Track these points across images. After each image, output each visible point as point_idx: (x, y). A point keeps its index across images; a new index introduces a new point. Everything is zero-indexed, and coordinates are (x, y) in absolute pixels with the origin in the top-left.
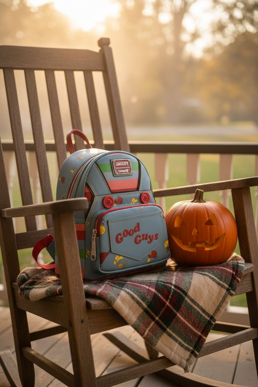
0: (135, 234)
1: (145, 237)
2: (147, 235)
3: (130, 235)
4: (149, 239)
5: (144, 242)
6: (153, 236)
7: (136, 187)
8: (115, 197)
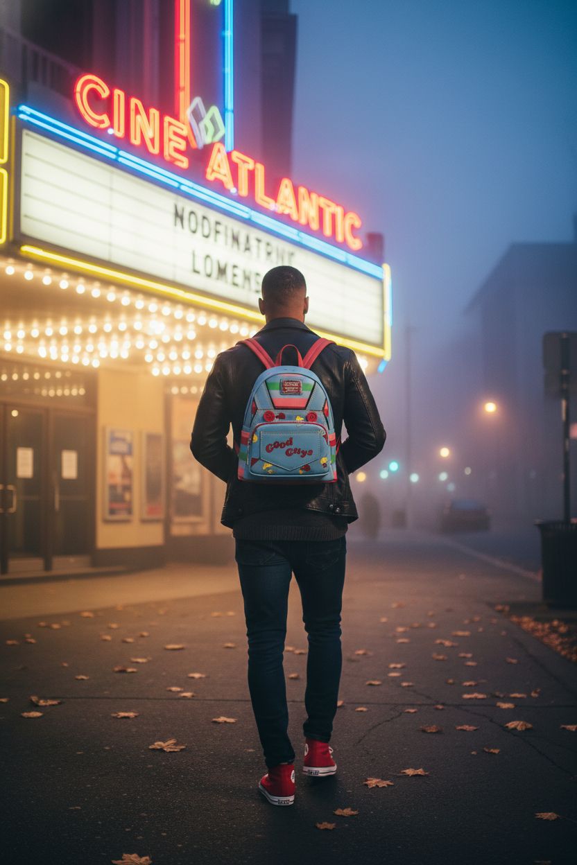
0: (287, 447)
1: (297, 451)
2: (300, 449)
3: (282, 447)
4: (301, 454)
5: (296, 456)
6: (306, 452)
7: (304, 406)
8: (276, 413)
